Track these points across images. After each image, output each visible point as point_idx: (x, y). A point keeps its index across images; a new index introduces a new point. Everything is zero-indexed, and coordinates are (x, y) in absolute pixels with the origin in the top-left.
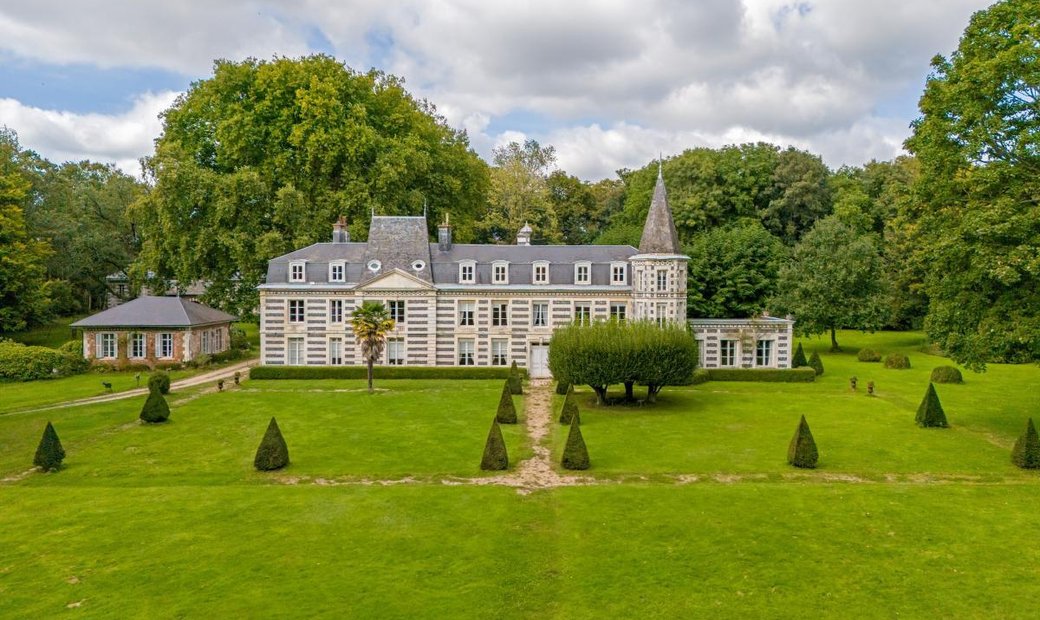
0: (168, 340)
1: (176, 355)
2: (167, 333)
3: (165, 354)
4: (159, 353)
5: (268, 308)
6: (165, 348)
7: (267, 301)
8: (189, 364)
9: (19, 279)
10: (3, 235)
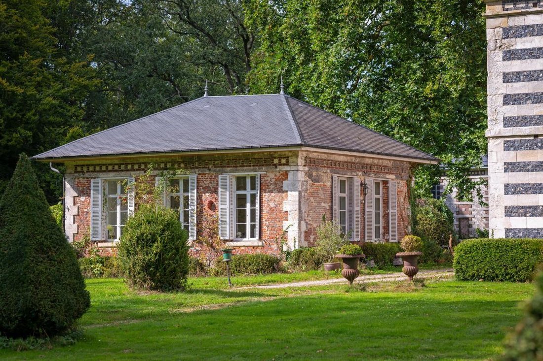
0: (248, 192)
1: (267, 233)
2: (247, 173)
3: (241, 231)
4: (227, 230)
5: (511, 55)
6: (241, 216)
7: (508, 33)
8: (298, 257)
9: (27, 123)
10: (4, 41)
